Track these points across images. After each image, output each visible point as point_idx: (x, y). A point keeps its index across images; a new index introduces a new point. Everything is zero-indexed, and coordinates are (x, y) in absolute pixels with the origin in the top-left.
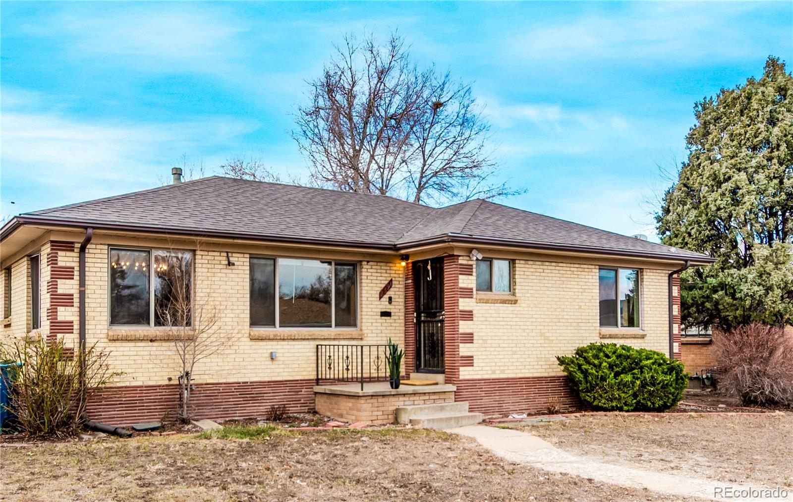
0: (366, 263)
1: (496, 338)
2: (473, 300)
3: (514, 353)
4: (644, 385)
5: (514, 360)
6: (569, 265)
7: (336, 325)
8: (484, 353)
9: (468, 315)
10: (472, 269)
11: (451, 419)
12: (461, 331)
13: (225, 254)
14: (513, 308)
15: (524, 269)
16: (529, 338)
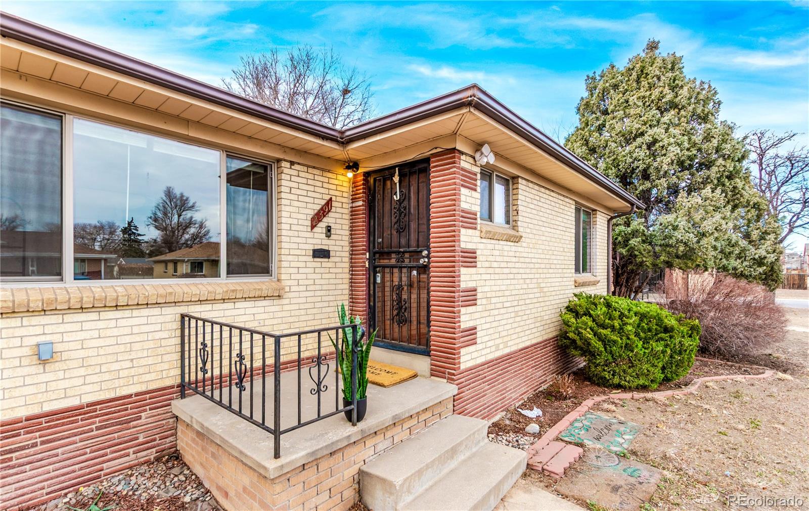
0: (288, 165)
2: (477, 233)
5: (515, 325)
6: (558, 196)
7: (229, 272)
8: (487, 320)
9: (470, 258)
10: (476, 180)
12: (463, 285)
14: (517, 249)
16: (529, 291)
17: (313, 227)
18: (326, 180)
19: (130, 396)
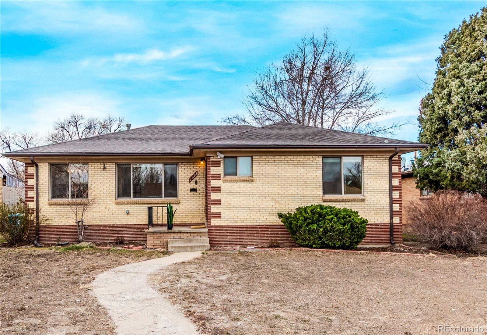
0: (181, 163)
1: (238, 202)
2: (221, 181)
3: (252, 211)
4: (326, 232)
5: (251, 215)
6: (296, 157)
7: (165, 196)
8: (228, 211)
9: (218, 190)
10: (220, 163)
11: (187, 246)
12: (212, 198)
13: (103, 164)
14: (251, 185)
15: (259, 161)
16: (263, 202)
17: (190, 182)
18: (195, 165)
19: (142, 224)
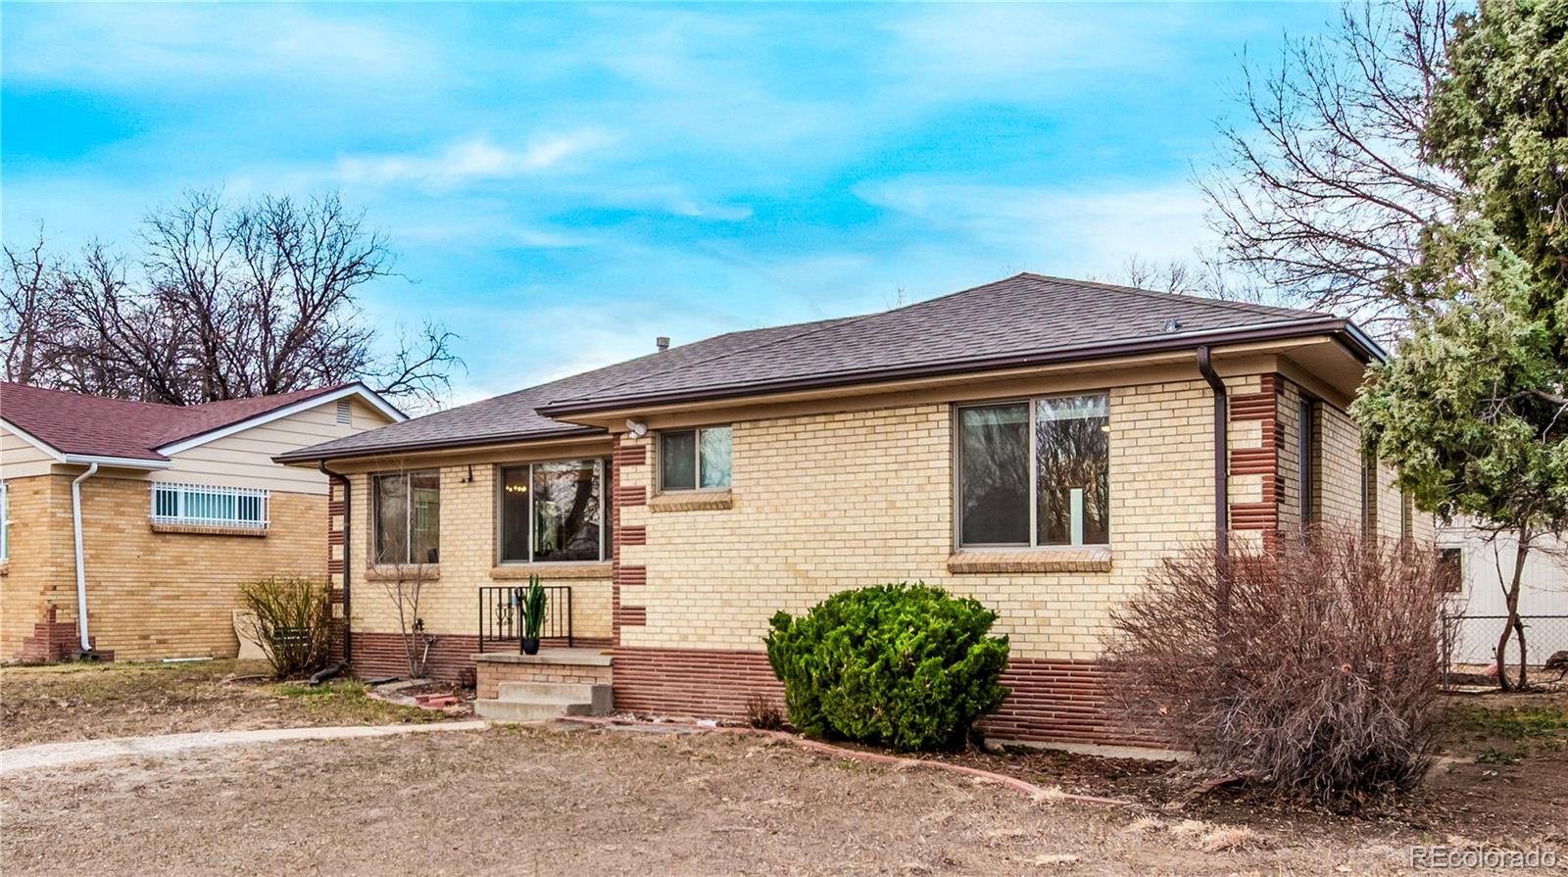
1: (690, 575)
2: (646, 508)
4: (827, 682)
8: (664, 602)
9: (637, 536)
10: (644, 453)
12: (623, 563)
14: (726, 518)
15: (749, 440)
